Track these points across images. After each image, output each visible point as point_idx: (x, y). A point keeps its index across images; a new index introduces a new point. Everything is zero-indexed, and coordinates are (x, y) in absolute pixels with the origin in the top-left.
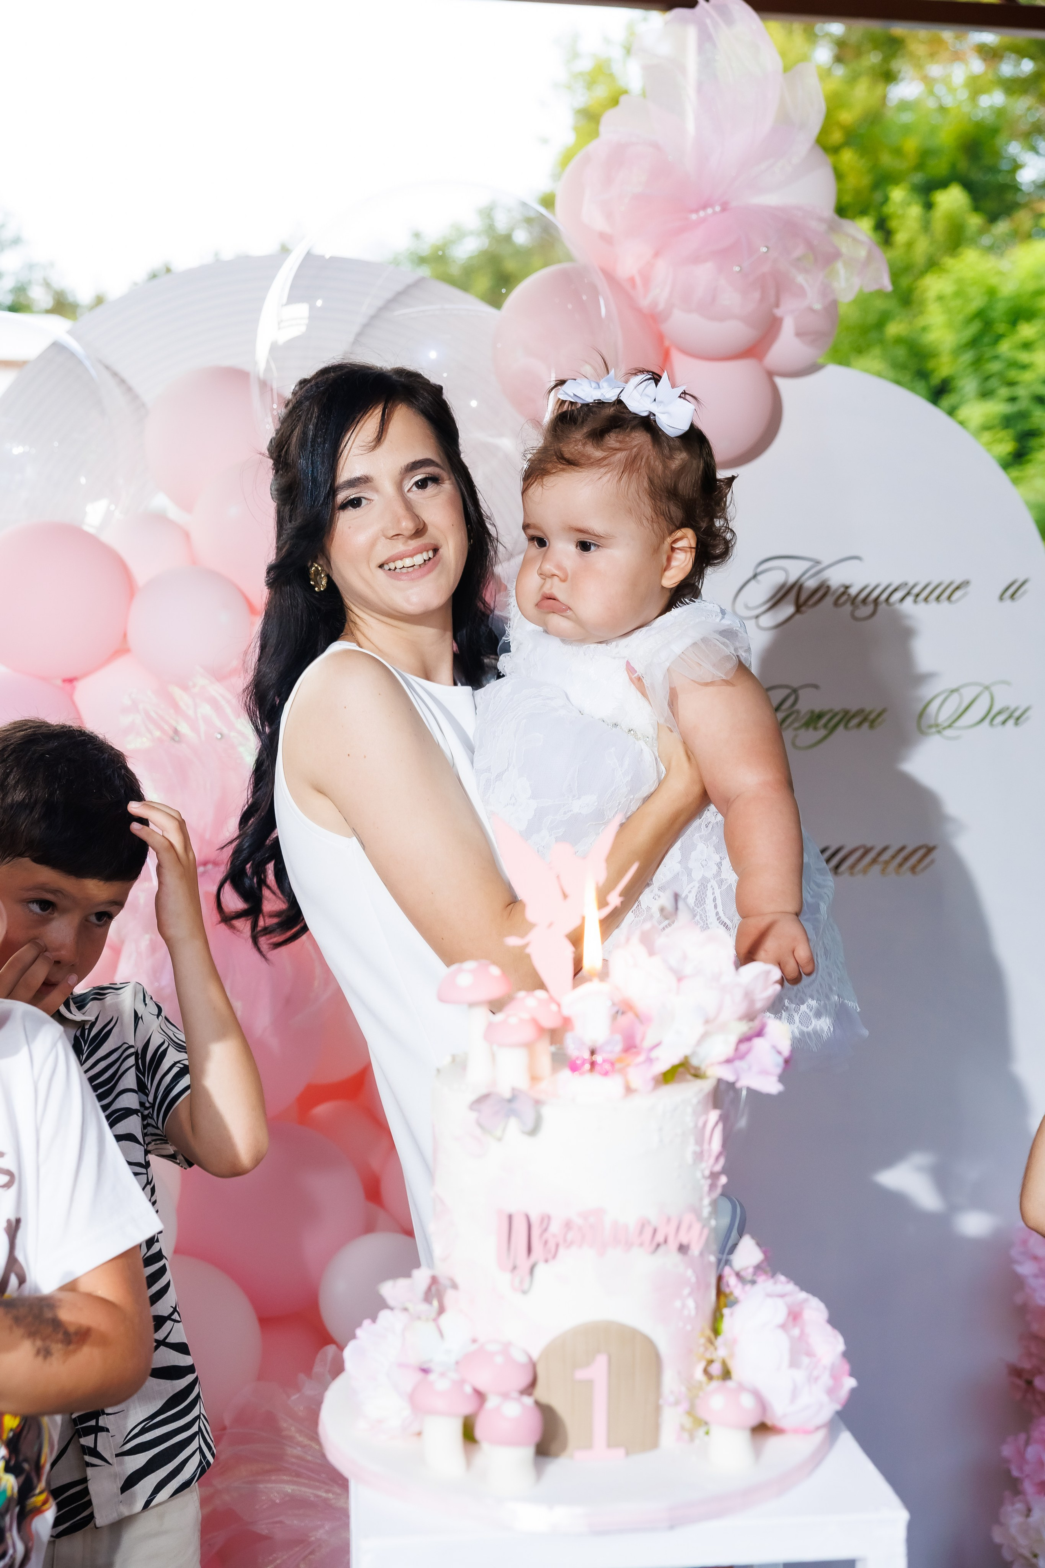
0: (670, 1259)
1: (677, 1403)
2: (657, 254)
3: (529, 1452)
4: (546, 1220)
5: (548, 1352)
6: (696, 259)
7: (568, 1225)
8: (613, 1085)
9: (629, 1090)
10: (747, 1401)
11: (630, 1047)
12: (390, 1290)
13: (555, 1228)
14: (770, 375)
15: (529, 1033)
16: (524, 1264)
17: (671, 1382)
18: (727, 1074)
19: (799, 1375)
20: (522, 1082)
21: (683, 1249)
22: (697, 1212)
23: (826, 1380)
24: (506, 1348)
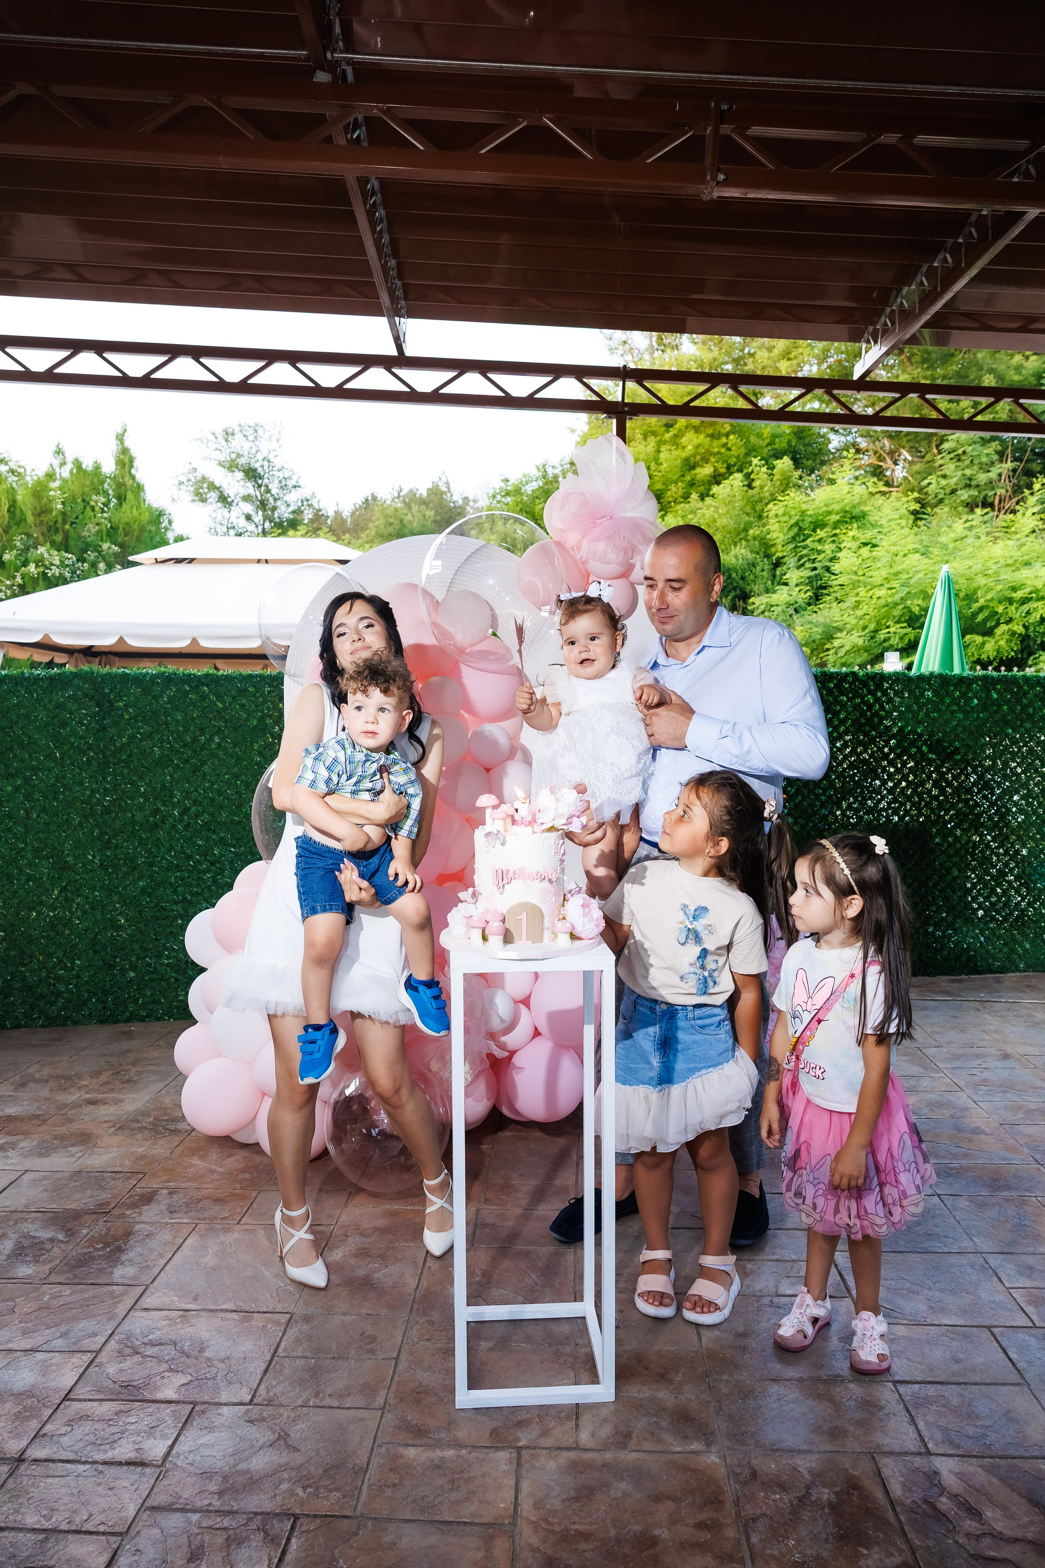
0: (546, 883)
1: (548, 929)
2: (583, 537)
3: (501, 938)
4: (508, 871)
5: (508, 912)
6: (598, 540)
7: (514, 873)
8: (529, 829)
9: (534, 832)
10: (568, 925)
11: (534, 820)
12: (462, 895)
13: (511, 873)
14: (632, 585)
15: (503, 815)
16: (501, 884)
17: (547, 923)
18: (565, 827)
19: (586, 920)
20: (502, 830)
21: (550, 881)
22: (555, 871)
23: (595, 922)
24: (495, 910)
